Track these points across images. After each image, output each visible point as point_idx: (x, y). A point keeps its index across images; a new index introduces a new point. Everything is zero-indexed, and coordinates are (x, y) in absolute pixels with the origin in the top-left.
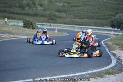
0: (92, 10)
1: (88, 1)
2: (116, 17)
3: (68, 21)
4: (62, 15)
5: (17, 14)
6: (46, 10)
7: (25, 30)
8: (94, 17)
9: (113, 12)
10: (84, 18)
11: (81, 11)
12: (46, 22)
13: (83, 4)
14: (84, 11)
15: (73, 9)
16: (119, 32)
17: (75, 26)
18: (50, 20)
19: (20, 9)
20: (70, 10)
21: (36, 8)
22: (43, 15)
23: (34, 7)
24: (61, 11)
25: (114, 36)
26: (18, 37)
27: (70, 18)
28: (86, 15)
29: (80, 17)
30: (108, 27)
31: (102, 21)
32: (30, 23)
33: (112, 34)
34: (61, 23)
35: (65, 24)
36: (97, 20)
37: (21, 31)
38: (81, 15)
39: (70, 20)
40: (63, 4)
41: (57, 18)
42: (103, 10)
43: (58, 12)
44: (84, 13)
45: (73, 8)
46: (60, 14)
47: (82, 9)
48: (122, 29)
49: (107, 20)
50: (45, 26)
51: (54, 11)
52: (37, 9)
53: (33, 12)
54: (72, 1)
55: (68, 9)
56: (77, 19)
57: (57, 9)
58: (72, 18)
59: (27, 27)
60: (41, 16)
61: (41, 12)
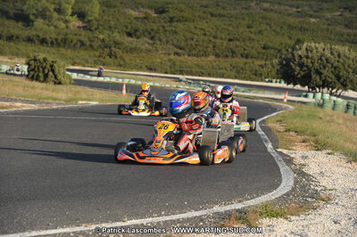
0: (228, 30)
1: (218, 5)
2: (300, 53)
3: (159, 60)
5: (10, 38)
6: (96, 29)
7: (33, 88)
8: (233, 52)
9: (290, 38)
10: (205, 54)
11: (197, 35)
12: (96, 63)
13: (204, 12)
14: (205, 35)
16: (306, 96)
17: (181, 77)
18: (108, 58)
19: (20, 24)
20: (165, 31)
21: (66, 22)
22: (88, 43)
23: (59, 20)
24: (138, 33)
25: (291, 107)
26: (11, 107)
27: (165, 54)
28: (211, 46)
29: (194, 52)
30: (274, 80)
31: (258, 62)
32: (48, 66)
33: (285, 100)
34: (140, 69)
35: (150, 69)
36: (244, 60)
37: (20, 90)
38: (196, 45)
39: (166, 58)
40: (146, 13)
41: (127, 52)
42: (260, 32)
43: (129, 35)
44: (206, 38)
45: (174, 24)
46: (135, 39)
47: (201, 29)
48: (313, 88)
49: (271, 59)
50: (92, 75)
51: (119, 33)
52: (67, 27)
53: (59, 34)
54: (170, 6)
55: (162, 29)
56: (186, 57)
57: (127, 27)
58: (169, 54)
59: (40, 77)
60: (81, 46)
61: (80, 35)
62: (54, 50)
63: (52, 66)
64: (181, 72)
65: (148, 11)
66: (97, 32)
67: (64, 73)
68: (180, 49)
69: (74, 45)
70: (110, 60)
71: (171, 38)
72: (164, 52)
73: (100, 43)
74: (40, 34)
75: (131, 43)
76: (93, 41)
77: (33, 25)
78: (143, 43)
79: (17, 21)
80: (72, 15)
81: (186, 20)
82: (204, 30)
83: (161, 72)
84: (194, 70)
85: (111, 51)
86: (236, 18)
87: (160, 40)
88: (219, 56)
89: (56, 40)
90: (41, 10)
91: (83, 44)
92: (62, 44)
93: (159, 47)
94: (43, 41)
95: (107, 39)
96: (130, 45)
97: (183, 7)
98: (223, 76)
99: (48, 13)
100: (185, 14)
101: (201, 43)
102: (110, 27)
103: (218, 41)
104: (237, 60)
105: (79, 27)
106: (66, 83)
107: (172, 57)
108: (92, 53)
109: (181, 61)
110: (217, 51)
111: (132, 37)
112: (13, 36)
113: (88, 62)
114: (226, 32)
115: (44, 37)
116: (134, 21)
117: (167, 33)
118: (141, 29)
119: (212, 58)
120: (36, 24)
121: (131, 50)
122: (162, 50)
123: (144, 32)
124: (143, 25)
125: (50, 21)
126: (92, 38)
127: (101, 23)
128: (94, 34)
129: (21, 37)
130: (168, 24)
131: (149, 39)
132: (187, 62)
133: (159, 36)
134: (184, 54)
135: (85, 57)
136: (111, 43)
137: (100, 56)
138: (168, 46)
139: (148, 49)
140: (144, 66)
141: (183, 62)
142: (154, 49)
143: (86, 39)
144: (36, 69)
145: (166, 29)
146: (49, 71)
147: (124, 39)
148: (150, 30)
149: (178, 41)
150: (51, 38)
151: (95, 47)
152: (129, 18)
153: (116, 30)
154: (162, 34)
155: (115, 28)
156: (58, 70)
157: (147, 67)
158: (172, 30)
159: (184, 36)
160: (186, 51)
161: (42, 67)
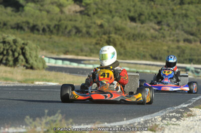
3: (165, 48)
4: (148, 30)
6: (94, 14)
15: (184, 12)
17: (188, 66)
19: (9, 10)
20: (174, 14)
21: (60, 6)
22: (84, 30)
23: (52, 3)
24: (143, 18)
27: (173, 41)
34: (144, 57)
35: (155, 58)
39: (174, 45)
41: (129, 39)
43: (133, 19)
45: (186, 6)
46: (139, 25)
51: (121, 17)
52: (62, 12)
53: (52, 20)
55: (169, 11)
56: (198, 43)
57: (130, 11)
58: (178, 41)
59: (9, 61)
60: (76, 33)
61: (76, 21)
62: (45, 38)
63: (22, 49)
64: (191, 61)
66: (95, 16)
67: (36, 57)
68: (192, 34)
69: (69, 32)
71: (182, 22)
72: (172, 38)
73: (98, 29)
74: (31, 21)
75: (134, 29)
76: (90, 27)
77: (23, 10)
78: (149, 28)
79: (6, 6)
81: (200, 2)
85: (109, 37)
87: (168, 25)
89: (49, 27)
91: (78, 31)
92: (55, 31)
93: (167, 33)
94: (34, 29)
95: (106, 25)
96: (133, 32)
102: (111, 12)
105: (77, 12)
106: (38, 68)
107: (182, 44)
108: (89, 40)
109: (191, 49)
111: (135, 22)
113: (82, 50)
115: (35, 23)
116: (139, 4)
117: (177, 17)
118: (146, 12)
120: (27, 9)
121: (134, 37)
122: (170, 36)
123: (150, 16)
124: (148, 8)
125: (42, 6)
126: (89, 24)
127: (100, 6)
128: (91, 19)
129: (9, 24)
130: (178, 6)
131: (155, 23)
132: (198, 50)
133: (167, 21)
134: (195, 41)
135: (80, 45)
136: (112, 29)
137: (97, 44)
138: (177, 31)
139: (154, 35)
140: (147, 55)
141: (194, 50)
142: (161, 35)
143: (82, 25)
144: (5, 52)
145: (175, 12)
146: (19, 54)
147: (126, 24)
148: (156, 14)
149: (189, 26)
150: (42, 24)
151: (93, 34)
152: (133, 1)
153: (117, 14)
154: (170, 18)
155: (116, 12)
156: (30, 53)
157: (151, 55)
158: (182, 14)
159: (196, 20)
160: (199, 38)
161: (12, 50)
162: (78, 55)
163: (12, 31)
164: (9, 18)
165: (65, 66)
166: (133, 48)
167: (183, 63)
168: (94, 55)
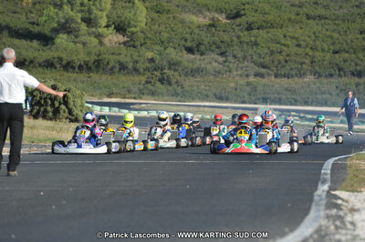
0: (332, 37)
3: (232, 85)
4: (210, 63)
5: (21, 64)
6: (141, 45)
8: (340, 70)
10: (301, 75)
11: (288, 46)
12: (141, 94)
13: (297, 14)
14: (299, 46)
15: (253, 39)
18: (158, 84)
19: (35, 43)
20: (241, 42)
21: (99, 36)
22: (130, 66)
23: (89, 34)
24: (202, 48)
27: (241, 75)
28: (308, 61)
29: (283, 71)
34: (206, 98)
35: (220, 99)
36: (357, 80)
38: (286, 61)
39: (243, 81)
40: (213, 18)
41: (186, 74)
43: (190, 50)
44: (300, 50)
45: (255, 32)
46: (198, 57)
47: (292, 38)
51: (175, 48)
52: (101, 43)
53: (89, 54)
54: (247, 6)
55: (235, 39)
56: (273, 77)
58: (247, 76)
59: (48, 112)
60: (120, 69)
61: (120, 54)
62: (82, 77)
64: (265, 101)
65: (217, 15)
66: (143, 48)
68: (264, 67)
69: (112, 69)
70: (163, 87)
71: (251, 52)
72: (239, 73)
73: (148, 65)
74: (64, 56)
75: (192, 62)
76: (137, 62)
77: (53, 43)
78: (211, 61)
80: (107, 26)
81: (272, 26)
82: (297, 39)
83: (235, 102)
84: (284, 97)
85: (162, 74)
86: (344, 21)
87: (235, 57)
88: (320, 76)
89: (87, 63)
90: (63, 21)
91: (123, 67)
92: (93, 68)
93: (233, 66)
94: (68, 66)
95: (158, 58)
96: (191, 65)
97: (267, 7)
98: (325, 104)
99: (74, 25)
100: (270, 18)
101: (293, 58)
102: (163, 42)
103: (319, 55)
104: (345, 80)
105: (120, 44)
107: (252, 79)
108: (137, 78)
109: (265, 85)
110: (317, 68)
111: (193, 54)
112: (25, 60)
113: (129, 92)
114: (330, 41)
115: (69, 60)
116: (197, 31)
117: (245, 46)
118: (206, 41)
119: (309, 78)
120: (58, 41)
121: (195, 72)
122: (237, 71)
123: (211, 46)
124: (209, 35)
125: (76, 37)
126: (136, 58)
127: (149, 35)
128: (139, 52)
129: (37, 61)
130: (246, 33)
131: (218, 54)
132: (273, 86)
133: (233, 51)
134: (269, 75)
135: (126, 85)
136: (165, 63)
137: (147, 82)
138: (246, 63)
139: (218, 70)
140: (210, 94)
141: (268, 86)
142: (226, 68)
143: (128, 59)
144: (42, 102)
145: (242, 39)
146: (60, 104)
147: (182, 57)
148: (219, 43)
149: (260, 56)
150: (79, 60)
151: (141, 70)
152: (189, 28)
153: (171, 44)
154: (236, 47)
155: (169, 42)
156: (74, 101)
157: (215, 95)
158: (251, 42)
159: (269, 48)
160: (273, 70)
161: (51, 99)
162: (124, 98)
163: (41, 70)
164: (36, 54)
165: (113, 114)
166: (191, 86)
167: (255, 103)
168: (145, 97)
